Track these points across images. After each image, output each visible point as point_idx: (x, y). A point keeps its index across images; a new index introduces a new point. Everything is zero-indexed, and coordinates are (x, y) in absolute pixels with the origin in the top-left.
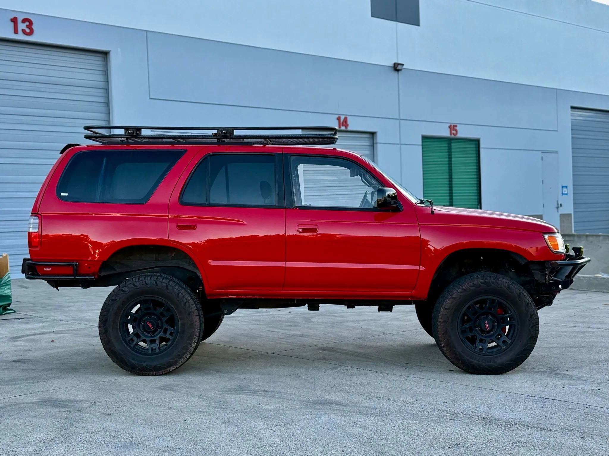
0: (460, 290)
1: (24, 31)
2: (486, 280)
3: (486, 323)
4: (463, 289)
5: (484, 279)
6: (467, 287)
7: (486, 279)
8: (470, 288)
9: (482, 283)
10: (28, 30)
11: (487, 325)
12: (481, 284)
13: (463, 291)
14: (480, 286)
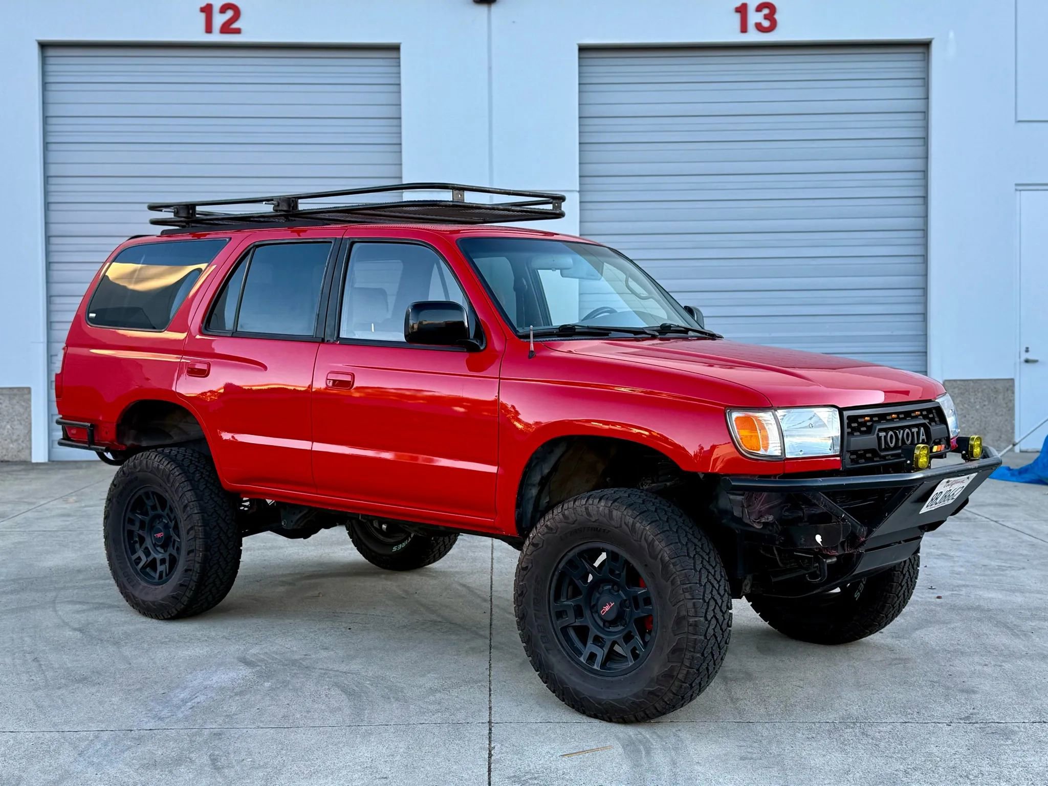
0: (631, 520)
1: (759, 27)
2: (671, 566)
3: (610, 605)
4: (634, 524)
5: (673, 561)
6: (640, 532)
7: (674, 564)
8: (643, 538)
9: (662, 560)
10: (766, 24)
11: (607, 608)
12: (659, 557)
13: (630, 526)
14: (655, 558)
